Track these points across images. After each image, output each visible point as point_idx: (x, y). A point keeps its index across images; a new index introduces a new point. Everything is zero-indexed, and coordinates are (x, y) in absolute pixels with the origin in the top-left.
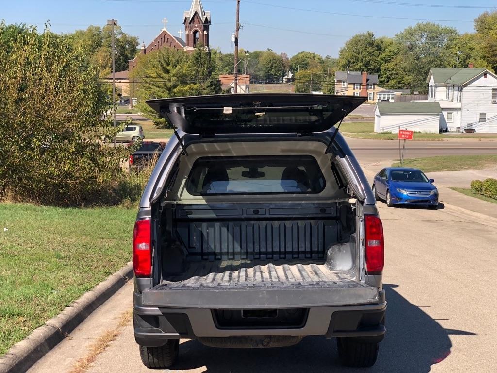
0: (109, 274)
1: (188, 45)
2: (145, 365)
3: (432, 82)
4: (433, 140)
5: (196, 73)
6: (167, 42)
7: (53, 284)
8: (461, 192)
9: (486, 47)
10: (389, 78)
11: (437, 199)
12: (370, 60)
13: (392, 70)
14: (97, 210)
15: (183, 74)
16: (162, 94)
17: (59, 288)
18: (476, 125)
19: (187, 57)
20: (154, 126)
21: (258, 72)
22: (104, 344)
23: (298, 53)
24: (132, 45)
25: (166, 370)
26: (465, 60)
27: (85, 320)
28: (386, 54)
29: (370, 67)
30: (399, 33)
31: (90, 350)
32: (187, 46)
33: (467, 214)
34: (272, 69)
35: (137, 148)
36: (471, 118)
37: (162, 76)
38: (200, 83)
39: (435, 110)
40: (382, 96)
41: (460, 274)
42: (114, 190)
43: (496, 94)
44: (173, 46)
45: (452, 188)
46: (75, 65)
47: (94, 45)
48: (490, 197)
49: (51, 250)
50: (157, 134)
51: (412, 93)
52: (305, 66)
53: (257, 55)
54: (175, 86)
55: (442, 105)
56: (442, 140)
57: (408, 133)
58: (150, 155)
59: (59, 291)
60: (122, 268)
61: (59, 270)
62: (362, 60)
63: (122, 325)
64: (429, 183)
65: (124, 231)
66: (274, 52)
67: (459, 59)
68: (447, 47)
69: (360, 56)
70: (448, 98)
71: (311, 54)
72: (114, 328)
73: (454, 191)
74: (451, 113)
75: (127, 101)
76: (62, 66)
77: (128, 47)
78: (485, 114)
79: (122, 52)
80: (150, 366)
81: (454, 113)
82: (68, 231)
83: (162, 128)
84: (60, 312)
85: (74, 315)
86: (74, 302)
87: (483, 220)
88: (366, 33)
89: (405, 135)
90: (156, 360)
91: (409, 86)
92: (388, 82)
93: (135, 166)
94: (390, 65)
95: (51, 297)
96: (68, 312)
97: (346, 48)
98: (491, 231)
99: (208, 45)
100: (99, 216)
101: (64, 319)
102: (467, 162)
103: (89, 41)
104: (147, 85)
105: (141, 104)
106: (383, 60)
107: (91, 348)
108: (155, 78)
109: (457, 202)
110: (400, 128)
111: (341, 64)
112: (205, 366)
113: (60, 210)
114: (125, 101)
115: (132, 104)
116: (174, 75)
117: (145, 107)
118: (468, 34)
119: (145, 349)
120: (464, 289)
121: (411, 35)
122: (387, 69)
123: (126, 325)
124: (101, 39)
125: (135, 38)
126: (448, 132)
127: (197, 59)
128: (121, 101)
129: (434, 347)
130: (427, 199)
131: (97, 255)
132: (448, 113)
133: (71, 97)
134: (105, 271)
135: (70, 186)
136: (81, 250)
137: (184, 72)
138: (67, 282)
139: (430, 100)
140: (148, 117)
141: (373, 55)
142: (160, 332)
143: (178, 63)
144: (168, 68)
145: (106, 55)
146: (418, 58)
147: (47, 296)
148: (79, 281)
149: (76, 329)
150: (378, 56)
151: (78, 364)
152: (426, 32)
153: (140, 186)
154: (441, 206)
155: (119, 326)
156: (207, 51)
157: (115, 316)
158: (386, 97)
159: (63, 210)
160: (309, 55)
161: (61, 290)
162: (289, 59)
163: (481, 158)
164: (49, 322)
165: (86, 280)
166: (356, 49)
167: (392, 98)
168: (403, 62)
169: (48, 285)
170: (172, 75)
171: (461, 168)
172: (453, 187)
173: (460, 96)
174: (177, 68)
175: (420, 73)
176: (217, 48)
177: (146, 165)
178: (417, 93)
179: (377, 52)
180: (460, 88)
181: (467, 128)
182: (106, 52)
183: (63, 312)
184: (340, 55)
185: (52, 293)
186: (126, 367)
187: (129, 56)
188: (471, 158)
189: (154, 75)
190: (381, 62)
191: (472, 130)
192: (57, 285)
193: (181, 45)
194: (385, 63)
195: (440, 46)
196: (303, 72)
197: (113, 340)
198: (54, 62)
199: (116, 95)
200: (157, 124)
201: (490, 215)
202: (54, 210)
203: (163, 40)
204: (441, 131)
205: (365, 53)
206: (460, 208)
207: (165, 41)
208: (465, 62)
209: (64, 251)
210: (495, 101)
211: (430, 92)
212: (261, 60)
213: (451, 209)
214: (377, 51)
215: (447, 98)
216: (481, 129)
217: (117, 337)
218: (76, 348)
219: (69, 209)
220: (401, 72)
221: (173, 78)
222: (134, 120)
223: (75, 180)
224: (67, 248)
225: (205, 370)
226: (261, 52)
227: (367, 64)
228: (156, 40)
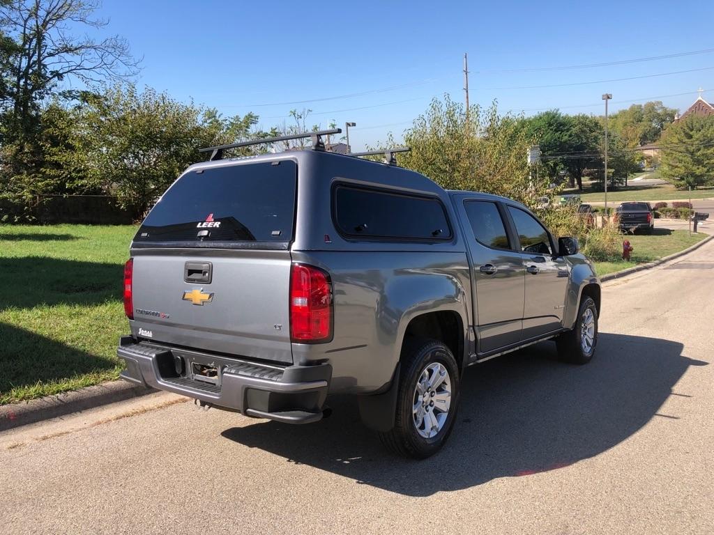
15: (708, 137)
16: (684, 159)
37: (684, 141)
44: (708, 113)
47: (635, 121)
50: (673, 196)
54: (698, 150)
103: (631, 118)
108: (677, 144)
117: (666, 172)
143: (702, 128)
144: (691, 133)
170: (695, 139)
174: (701, 133)
203: (697, 108)
221: (696, 143)
228: (690, 109)
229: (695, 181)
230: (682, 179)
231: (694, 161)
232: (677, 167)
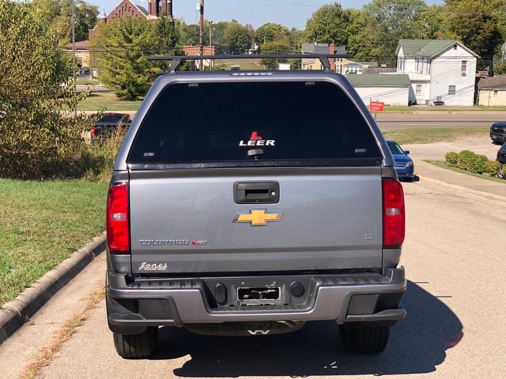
0: (74, 250)
1: (151, 14)
2: (120, 355)
3: (401, 53)
4: (403, 113)
5: (160, 43)
6: (129, 10)
7: (11, 262)
8: (435, 165)
9: (457, 18)
10: (356, 51)
11: (413, 171)
12: (338, 32)
13: (360, 42)
14: (58, 183)
15: (146, 43)
16: (125, 65)
17: (18, 266)
18: (445, 98)
19: (150, 26)
20: (117, 98)
21: (223, 43)
22: (70, 330)
23: (263, 25)
24: (92, 13)
25: (144, 360)
26: (433, 32)
27: (48, 302)
28: (354, 25)
29: (337, 39)
30: (367, 4)
31: (55, 337)
32: (149, 15)
33: (444, 186)
34: (237, 41)
35: (100, 117)
36: (440, 90)
37: (124, 45)
38: (164, 53)
39: (405, 82)
40: (350, 69)
41: (452, 248)
42: (76, 162)
43: (465, 66)
44: (135, 15)
45: (425, 161)
46: (33, 28)
47: (52, 13)
48: (466, 169)
49: (8, 224)
50: (120, 106)
51: (379, 66)
52: (271, 37)
53: (221, 26)
54: (138, 56)
55: (412, 78)
56: (412, 113)
57: (379, 105)
58: (114, 126)
59: (17, 270)
60: (87, 244)
61: (18, 246)
62: (329, 31)
63: (90, 307)
64: (404, 155)
65: (89, 204)
66: (239, 23)
67: (426, 32)
68: (415, 19)
69: (327, 28)
70: (418, 70)
71: (277, 26)
72: (81, 311)
73: (428, 164)
74: (421, 86)
75: (88, 72)
76: (19, 28)
77: (87, 16)
78: (455, 86)
79: (81, 21)
80: (126, 355)
81: (424, 85)
82: (27, 204)
83: (125, 100)
84: (19, 293)
85: (35, 296)
86: (35, 282)
87: (461, 192)
88: (333, 4)
89: (376, 106)
90: (132, 350)
91: (377, 58)
92: (355, 54)
93: (98, 138)
94: (358, 37)
95: (8, 276)
96: (29, 293)
97: (313, 19)
98: (472, 203)
99: (171, 14)
100: (60, 189)
101: (24, 301)
102: (438, 135)
103: (47, 9)
104: (109, 55)
105: (102, 74)
106: (351, 32)
107: (56, 335)
108: (116, 47)
109: (432, 175)
110: (371, 100)
111: (308, 36)
112: (189, 355)
113: (18, 183)
114: (85, 72)
115: (92, 75)
116: (137, 45)
117: (106, 78)
118: (436, 6)
119: (120, 337)
120: (460, 263)
121: (379, 6)
122: (355, 42)
123: (94, 307)
124: (60, 8)
125: (95, 7)
126: (417, 104)
127: (161, 28)
128: (81, 72)
129: (444, 330)
130: (402, 171)
131: (59, 230)
132: (418, 86)
133: (28, 61)
134: (69, 247)
135: (29, 157)
136: (42, 224)
137: (147, 41)
138: (27, 260)
139: (399, 72)
140: (110, 88)
141: (340, 26)
142: (140, 319)
143: (141, 32)
144: (130, 37)
145: (65, 24)
146: (386, 30)
147: (5, 275)
148: (41, 259)
149: (38, 313)
150: (346, 28)
151: (41, 354)
152: (394, 3)
153: (103, 157)
154: (417, 179)
155: (87, 309)
156: (171, 21)
157: (82, 297)
158: (354, 69)
159: (21, 182)
160: (274, 27)
161: (21, 268)
162: (255, 31)
163: (452, 131)
164: (6, 305)
165: (48, 258)
166: (324, 20)
167: (360, 71)
168: (370, 33)
169: (5, 263)
170: (135, 44)
171: (434, 140)
172: (426, 159)
173: (430, 68)
174: (140, 37)
175: (388, 45)
176: (180, 18)
177: (110, 137)
178: (385, 65)
179: (345, 24)
180: (429, 60)
181: (436, 101)
182: (65, 21)
183: (22, 293)
184: (307, 26)
185: (10, 272)
186: (97, 357)
187: (89, 25)
188: (442, 131)
189: (117, 45)
190: (348, 34)
191: (441, 102)
192: (16, 263)
193: (143, 13)
194: (353, 35)
195: (409, 17)
196: (270, 44)
197: (81, 325)
198: (10, 25)
199: (77, 66)
200: (119, 95)
201: (468, 187)
202: (12, 183)
203: (124, 8)
204: (410, 104)
205: (332, 25)
206: (436, 181)
207: (127, 9)
208: (433, 34)
209: (22, 226)
210: (465, 73)
211: (399, 65)
212: (225, 31)
213: (427, 182)
214: (344, 22)
215: (416, 71)
216: (450, 101)
217: (86, 321)
218: (38, 334)
219: (28, 182)
220: (368, 44)
221: (136, 48)
222: (96, 92)
223: (34, 151)
224: (26, 222)
225: (189, 360)
226: (225, 23)
227: (334, 36)
228: (117, 8)
229: (136, 90)
230: (124, 88)
231: (135, 68)
232: (119, 74)
